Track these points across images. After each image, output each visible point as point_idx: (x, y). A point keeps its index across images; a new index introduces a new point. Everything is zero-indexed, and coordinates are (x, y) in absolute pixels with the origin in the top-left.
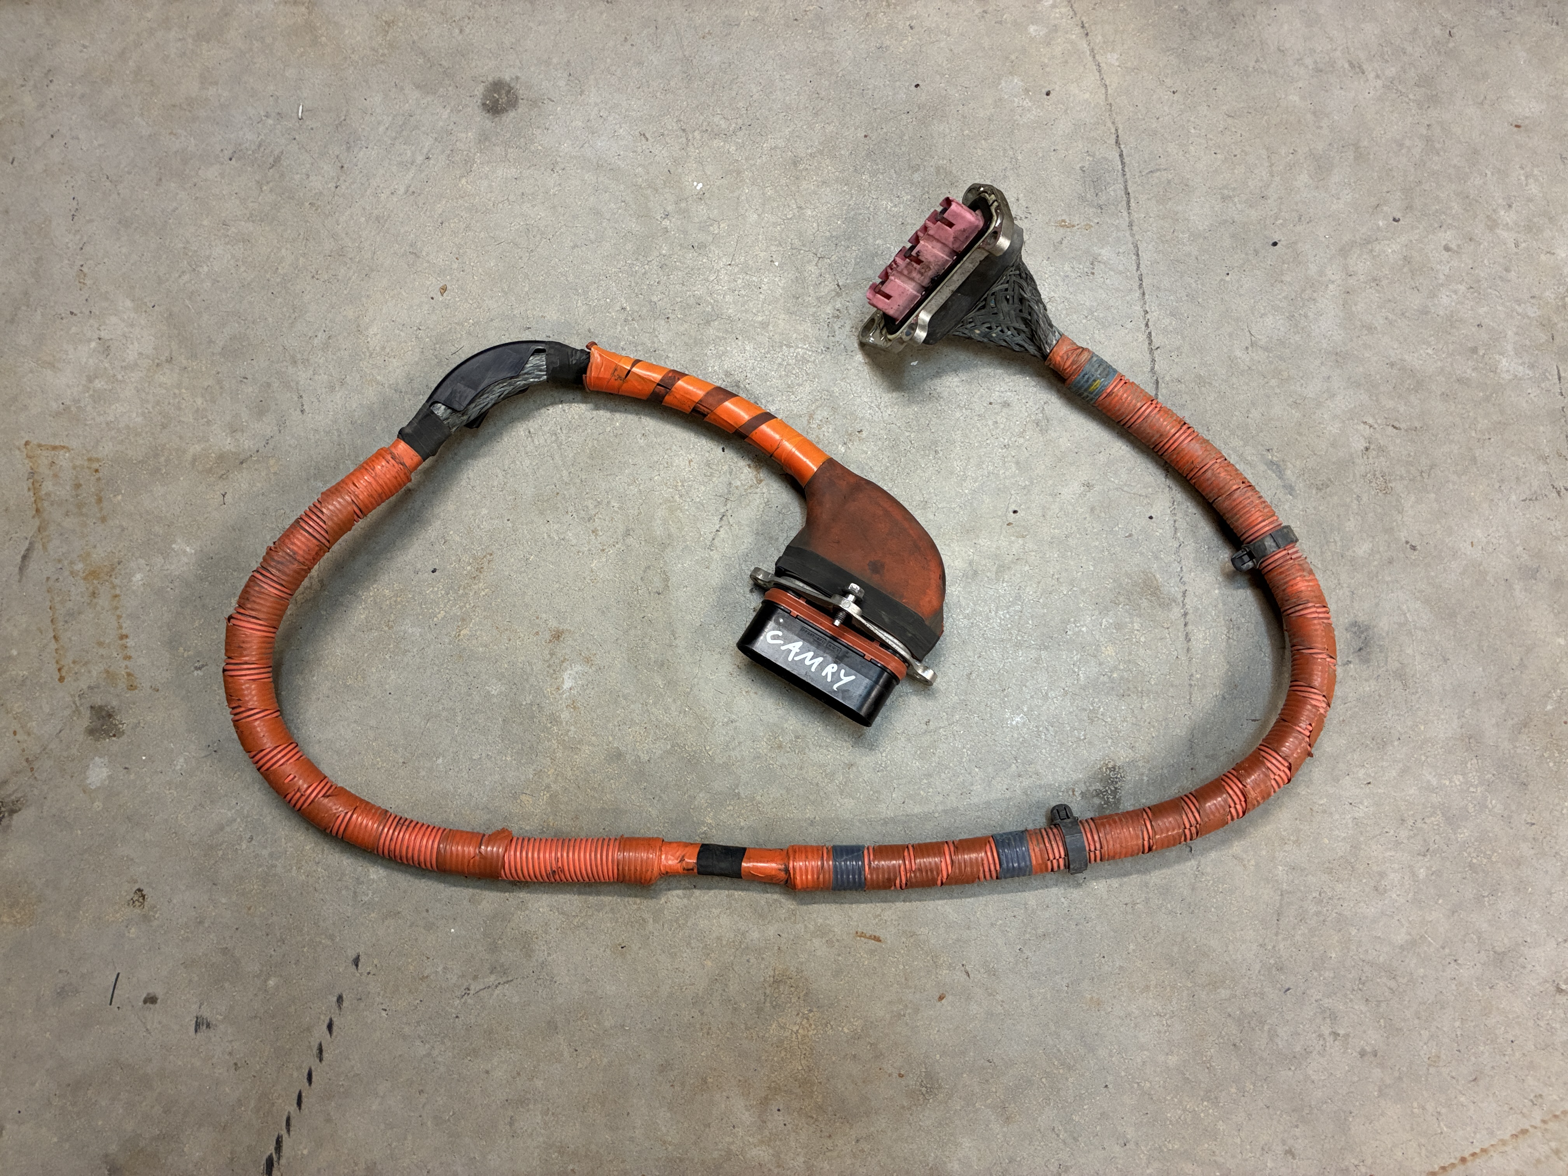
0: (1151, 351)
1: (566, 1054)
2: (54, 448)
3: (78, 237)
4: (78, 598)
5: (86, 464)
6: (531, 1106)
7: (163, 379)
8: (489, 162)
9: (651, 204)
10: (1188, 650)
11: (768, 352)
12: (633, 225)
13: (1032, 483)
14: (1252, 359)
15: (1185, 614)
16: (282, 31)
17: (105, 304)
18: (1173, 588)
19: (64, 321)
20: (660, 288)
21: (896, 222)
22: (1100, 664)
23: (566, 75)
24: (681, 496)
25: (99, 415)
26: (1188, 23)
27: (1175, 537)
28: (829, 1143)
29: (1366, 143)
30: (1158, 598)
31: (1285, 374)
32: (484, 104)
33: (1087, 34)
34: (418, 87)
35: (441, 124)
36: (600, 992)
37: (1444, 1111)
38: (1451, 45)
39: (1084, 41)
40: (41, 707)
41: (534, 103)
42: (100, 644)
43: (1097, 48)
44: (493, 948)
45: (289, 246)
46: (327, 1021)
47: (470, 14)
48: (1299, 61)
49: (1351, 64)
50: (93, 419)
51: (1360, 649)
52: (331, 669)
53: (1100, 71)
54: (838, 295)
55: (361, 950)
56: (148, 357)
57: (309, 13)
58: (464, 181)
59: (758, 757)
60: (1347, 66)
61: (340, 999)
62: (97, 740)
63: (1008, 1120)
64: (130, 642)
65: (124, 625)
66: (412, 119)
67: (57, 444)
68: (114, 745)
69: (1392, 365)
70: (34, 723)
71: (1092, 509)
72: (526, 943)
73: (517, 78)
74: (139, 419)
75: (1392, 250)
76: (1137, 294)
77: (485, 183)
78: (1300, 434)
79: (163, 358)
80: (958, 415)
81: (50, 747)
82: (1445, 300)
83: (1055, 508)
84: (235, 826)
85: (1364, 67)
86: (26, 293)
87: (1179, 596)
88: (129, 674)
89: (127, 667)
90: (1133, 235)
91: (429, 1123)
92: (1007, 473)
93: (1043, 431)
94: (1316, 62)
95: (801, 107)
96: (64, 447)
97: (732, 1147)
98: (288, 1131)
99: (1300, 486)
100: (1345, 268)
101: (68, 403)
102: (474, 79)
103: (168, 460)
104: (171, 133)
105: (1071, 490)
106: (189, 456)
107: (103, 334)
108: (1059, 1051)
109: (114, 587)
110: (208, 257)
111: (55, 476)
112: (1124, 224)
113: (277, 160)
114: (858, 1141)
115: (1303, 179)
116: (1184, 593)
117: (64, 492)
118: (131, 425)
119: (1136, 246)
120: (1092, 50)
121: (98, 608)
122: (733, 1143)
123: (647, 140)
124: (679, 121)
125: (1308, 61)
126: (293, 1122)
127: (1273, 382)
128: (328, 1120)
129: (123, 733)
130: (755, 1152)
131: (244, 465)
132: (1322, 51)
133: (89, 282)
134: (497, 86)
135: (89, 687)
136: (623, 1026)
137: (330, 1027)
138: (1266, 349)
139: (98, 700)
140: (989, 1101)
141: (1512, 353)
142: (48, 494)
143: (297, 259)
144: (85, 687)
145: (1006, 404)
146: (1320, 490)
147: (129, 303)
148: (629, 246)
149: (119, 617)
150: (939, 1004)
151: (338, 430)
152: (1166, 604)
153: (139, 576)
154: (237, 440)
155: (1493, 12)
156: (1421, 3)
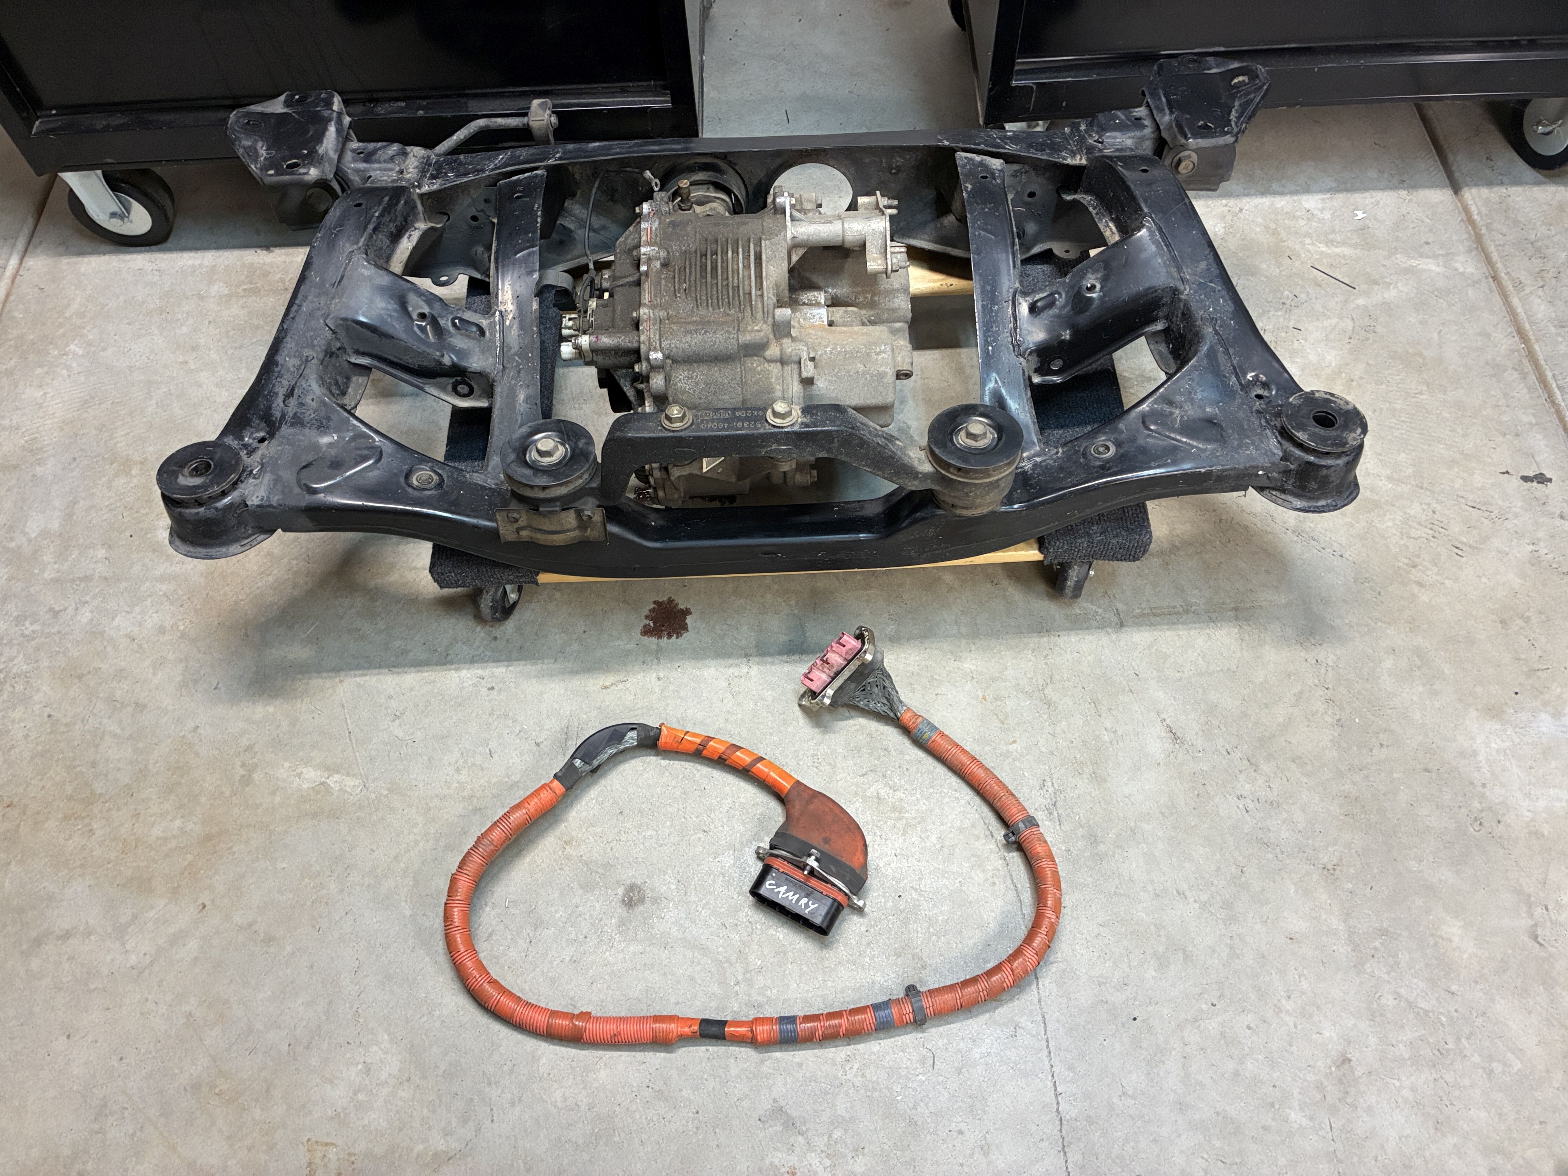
0: (1056, 1095)
2: (327, 1144)
3: (357, 987)
5: (346, 1157)
7: (403, 1094)
8: (625, 941)
9: (727, 975)
12: (716, 989)
17: (371, 1037)
19: (343, 1049)
23: (676, 881)
25: (358, 1119)
29: (1191, 949)
31: (1147, 1117)
32: (623, 900)
33: (1009, 865)
34: (582, 887)
38: (1243, 880)
39: (1007, 869)
41: (656, 901)
43: (1015, 874)
48: (1144, 888)
49: (1178, 892)
50: (354, 1123)
53: (1016, 890)
56: (394, 1077)
58: (608, 953)
60: (1175, 893)
66: (577, 909)
67: (329, 1141)
69: (1218, 1114)
73: (645, 882)
74: (384, 1124)
75: (1212, 1026)
76: (1046, 1051)
77: (622, 956)
79: (405, 1078)
80: (929, 1137)
82: (1250, 1066)
85: (1187, 893)
86: (319, 1027)
90: (1041, 1009)
93: (986, 1154)
94: (1155, 890)
96: (333, 1144)
100: (1182, 1038)
101: (339, 1110)
102: (618, 882)
103: (400, 1156)
106: (414, 1154)
107: (367, 1059)
110: (440, 1005)
111: (325, 1165)
112: (1036, 1001)
113: (490, 937)
115: (1151, 973)
118: (379, 1129)
119: (1043, 1017)
120: (1012, 876)
127: (1139, 1123)
131: (451, 1161)
132: (1158, 882)
133: (361, 1020)
134: (632, 888)
138: (1133, 1097)
141: (1297, 1108)
145: (961, 1132)
147: (386, 1037)
151: (515, 1136)
154: (448, 1141)
155: (1270, 856)
156: (1221, 849)
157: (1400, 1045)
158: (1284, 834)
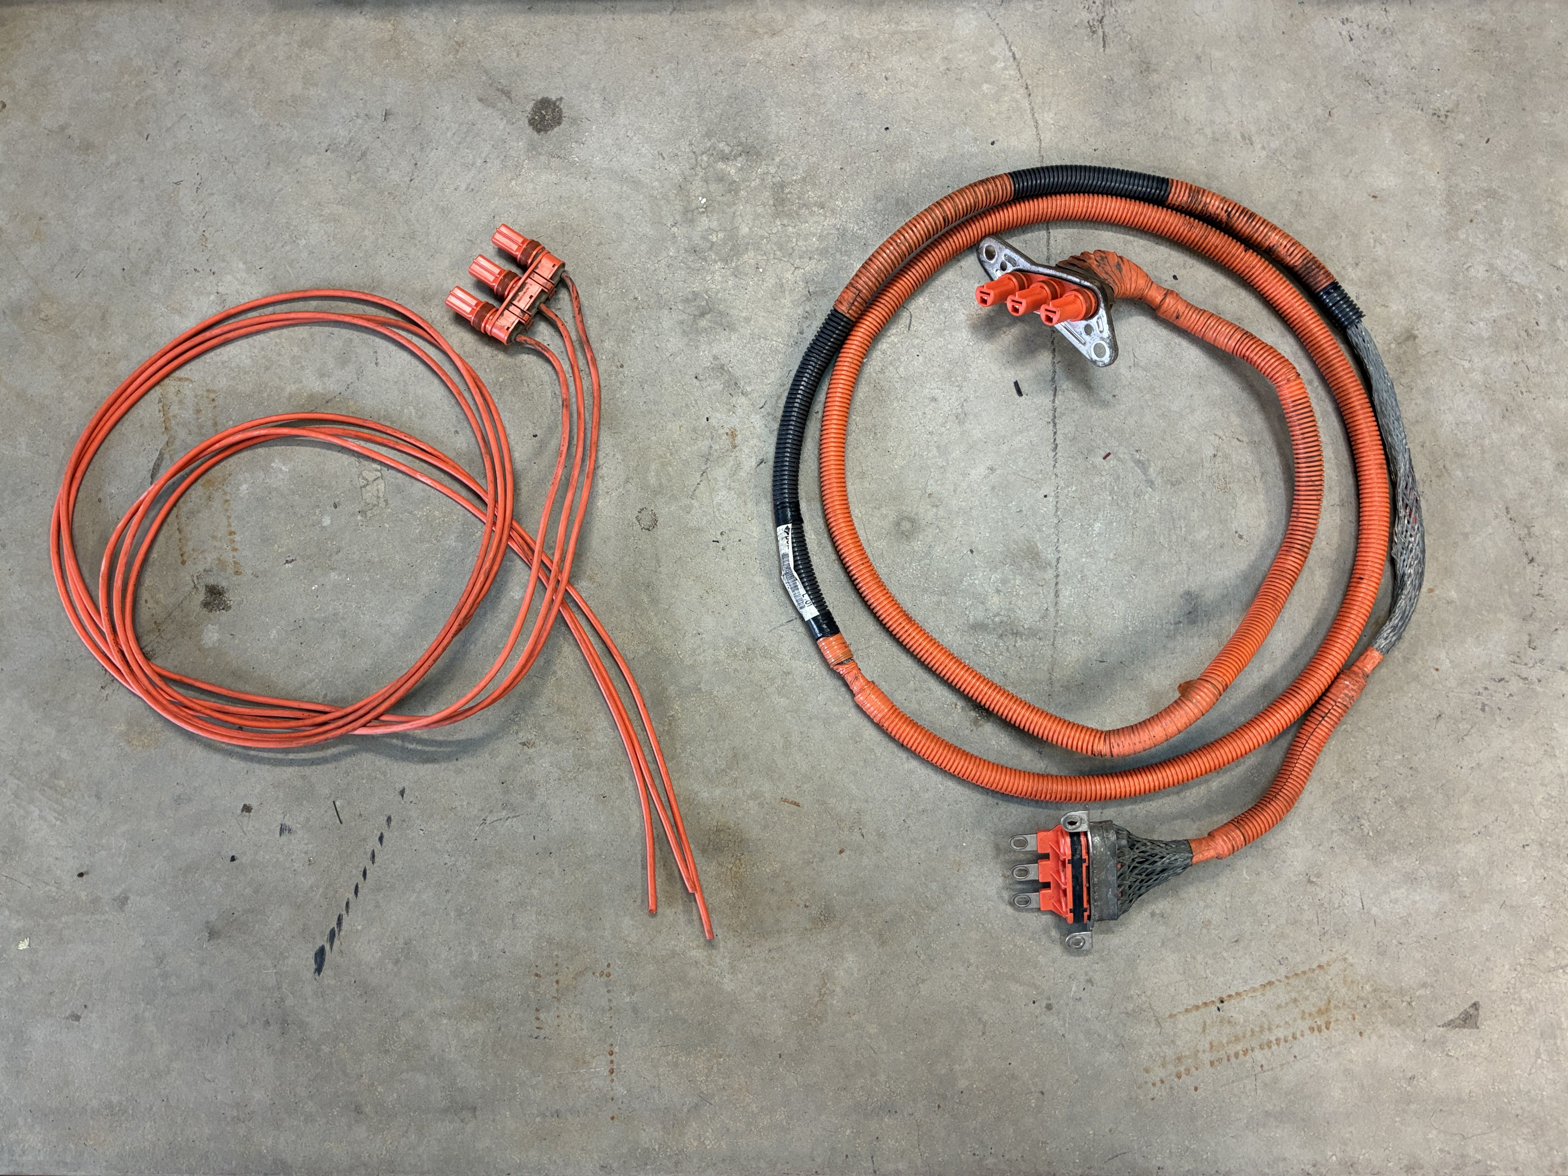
1: (556, 872)
2: (180, 379)
3: (201, 207)
4: (198, 500)
5: (205, 394)
6: (529, 908)
8: (535, 168)
9: (663, 213)
10: (1056, 603)
11: (749, 343)
12: (648, 230)
13: (948, 464)
14: (1133, 377)
15: (1057, 576)
16: (371, 44)
17: (223, 265)
18: (1049, 555)
19: (189, 276)
20: (666, 284)
21: (859, 243)
22: (986, 610)
23: (601, 99)
24: (671, 454)
26: (1113, 92)
27: (1056, 515)
28: (748, 950)
30: (1037, 562)
31: (1158, 390)
32: (533, 119)
33: (1030, 95)
34: (480, 100)
35: (498, 133)
36: (585, 829)
37: (1210, 962)
38: (1329, 124)
39: (1027, 101)
40: (167, 583)
42: (214, 537)
43: (1036, 108)
44: (506, 792)
45: (371, 227)
46: (379, 835)
47: (526, 41)
48: (1200, 131)
49: (1243, 136)
51: (1190, 613)
52: (391, 570)
53: (1036, 128)
54: (809, 300)
55: (406, 784)
57: (395, 30)
58: (513, 182)
59: (717, 662)
60: (1239, 137)
61: (389, 819)
62: (211, 611)
63: (884, 944)
64: (237, 538)
65: (233, 524)
66: (474, 127)
68: (224, 616)
70: (161, 595)
71: (993, 488)
72: (530, 789)
73: (562, 98)
74: (248, 361)
77: (531, 186)
78: (1164, 440)
80: (895, 404)
81: (174, 614)
83: (964, 485)
84: (314, 684)
85: (1254, 139)
86: (158, 251)
87: (1054, 563)
88: (235, 563)
89: (234, 557)
91: (452, 914)
92: (930, 455)
93: (961, 423)
94: (1214, 133)
95: (791, 140)
96: (187, 379)
97: (677, 949)
98: (347, 912)
99: (1159, 481)
102: (526, 96)
104: (278, 125)
105: (978, 472)
106: (286, 394)
107: (220, 290)
108: (926, 897)
109: (225, 493)
110: (306, 232)
111: (181, 401)
113: (364, 154)
114: (770, 951)
116: (1058, 559)
117: (188, 415)
118: (241, 365)
120: (1032, 109)
121: (213, 509)
122: (676, 946)
123: (664, 159)
124: (691, 144)
125: (1208, 131)
126: (351, 905)
127: (1147, 397)
128: (377, 906)
129: (230, 607)
130: (694, 953)
131: (329, 404)
132: (1220, 123)
133: (210, 246)
134: (545, 105)
135: (205, 570)
136: (600, 855)
137: (381, 839)
138: (1145, 369)
139: (212, 581)
140: (870, 929)
142: (174, 416)
143: (377, 239)
144: (201, 570)
145: (934, 399)
146: (1174, 485)
147: (241, 265)
148: (643, 247)
149: (229, 517)
150: (839, 856)
151: (404, 381)
152: (1043, 566)
153: (245, 486)
154: (324, 383)
155: (1370, 96)
156: (1309, 85)
157: (1481, 324)
158: (1393, 70)
